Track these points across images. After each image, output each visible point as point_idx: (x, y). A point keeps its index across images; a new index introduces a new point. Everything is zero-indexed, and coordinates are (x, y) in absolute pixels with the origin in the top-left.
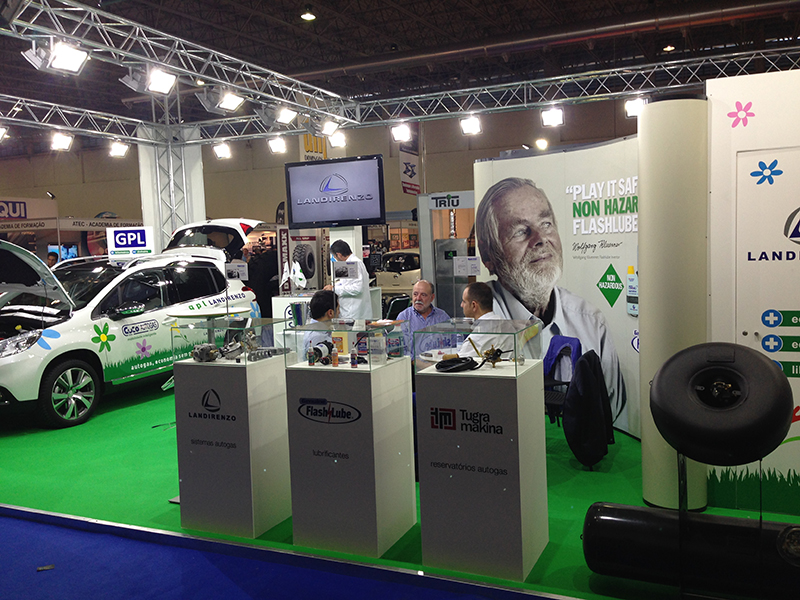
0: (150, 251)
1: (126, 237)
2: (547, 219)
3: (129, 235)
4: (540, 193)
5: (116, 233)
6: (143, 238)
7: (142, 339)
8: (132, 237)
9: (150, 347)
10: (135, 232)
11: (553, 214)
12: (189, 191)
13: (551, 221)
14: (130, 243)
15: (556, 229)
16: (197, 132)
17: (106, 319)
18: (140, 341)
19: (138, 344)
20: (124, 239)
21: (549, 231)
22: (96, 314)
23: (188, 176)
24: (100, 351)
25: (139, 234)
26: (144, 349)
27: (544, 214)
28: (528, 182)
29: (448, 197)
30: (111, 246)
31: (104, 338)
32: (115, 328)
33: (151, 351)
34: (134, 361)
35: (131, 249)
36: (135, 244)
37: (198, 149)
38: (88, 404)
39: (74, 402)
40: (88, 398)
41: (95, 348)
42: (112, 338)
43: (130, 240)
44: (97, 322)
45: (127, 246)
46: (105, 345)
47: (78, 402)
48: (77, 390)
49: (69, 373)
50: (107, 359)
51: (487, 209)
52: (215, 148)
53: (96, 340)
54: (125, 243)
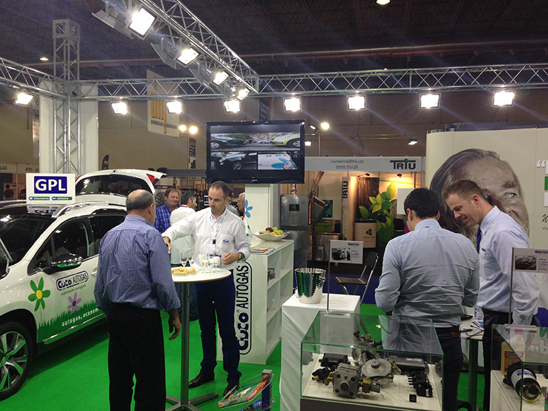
0: (70, 198)
1: (47, 183)
2: (511, 190)
3: (50, 181)
4: (504, 166)
5: (36, 178)
6: (64, 185)
7: (73, 293)
8: (53, 183)
9: (80, 300)
10: (57, 178)
11: (519, 186)
12: (84, 141)
13: (517, 192)
14: (50, 189)
15: (523, 201)
16: (95, 91)
17: (41, 274)
18: (72, 295)
19: (70, 298)
20: (45, 185)
21: (513, 201)
22: (32, 269)
23: (83, 128)
24: (36, 310)
25: (60, 181)
26: (74, 303)
27: (507, 185)
28: (491, 154)
29: (406, 161)
30: (30, 191)
31: (39, 294)
32: (50, 282)
33: (80, 305)
34: (65, 317)
35: (51, 195)
36: (55, 190)
37: (94, 105)
38: (20, 370)
39: (7, 370)
40: (20, 364)
41: (30, 306)
42: (47, 294)
43: (50, 186)
44: (33, 277)
45: (47, 192)
46: (41, 303)
47: (12, 369)
48: (11, 357)
49: (4, 337)
50: (42, 318)
51: (446, 177)
52: (113, 105)
53: (32, 298)
54: (45, 189)
